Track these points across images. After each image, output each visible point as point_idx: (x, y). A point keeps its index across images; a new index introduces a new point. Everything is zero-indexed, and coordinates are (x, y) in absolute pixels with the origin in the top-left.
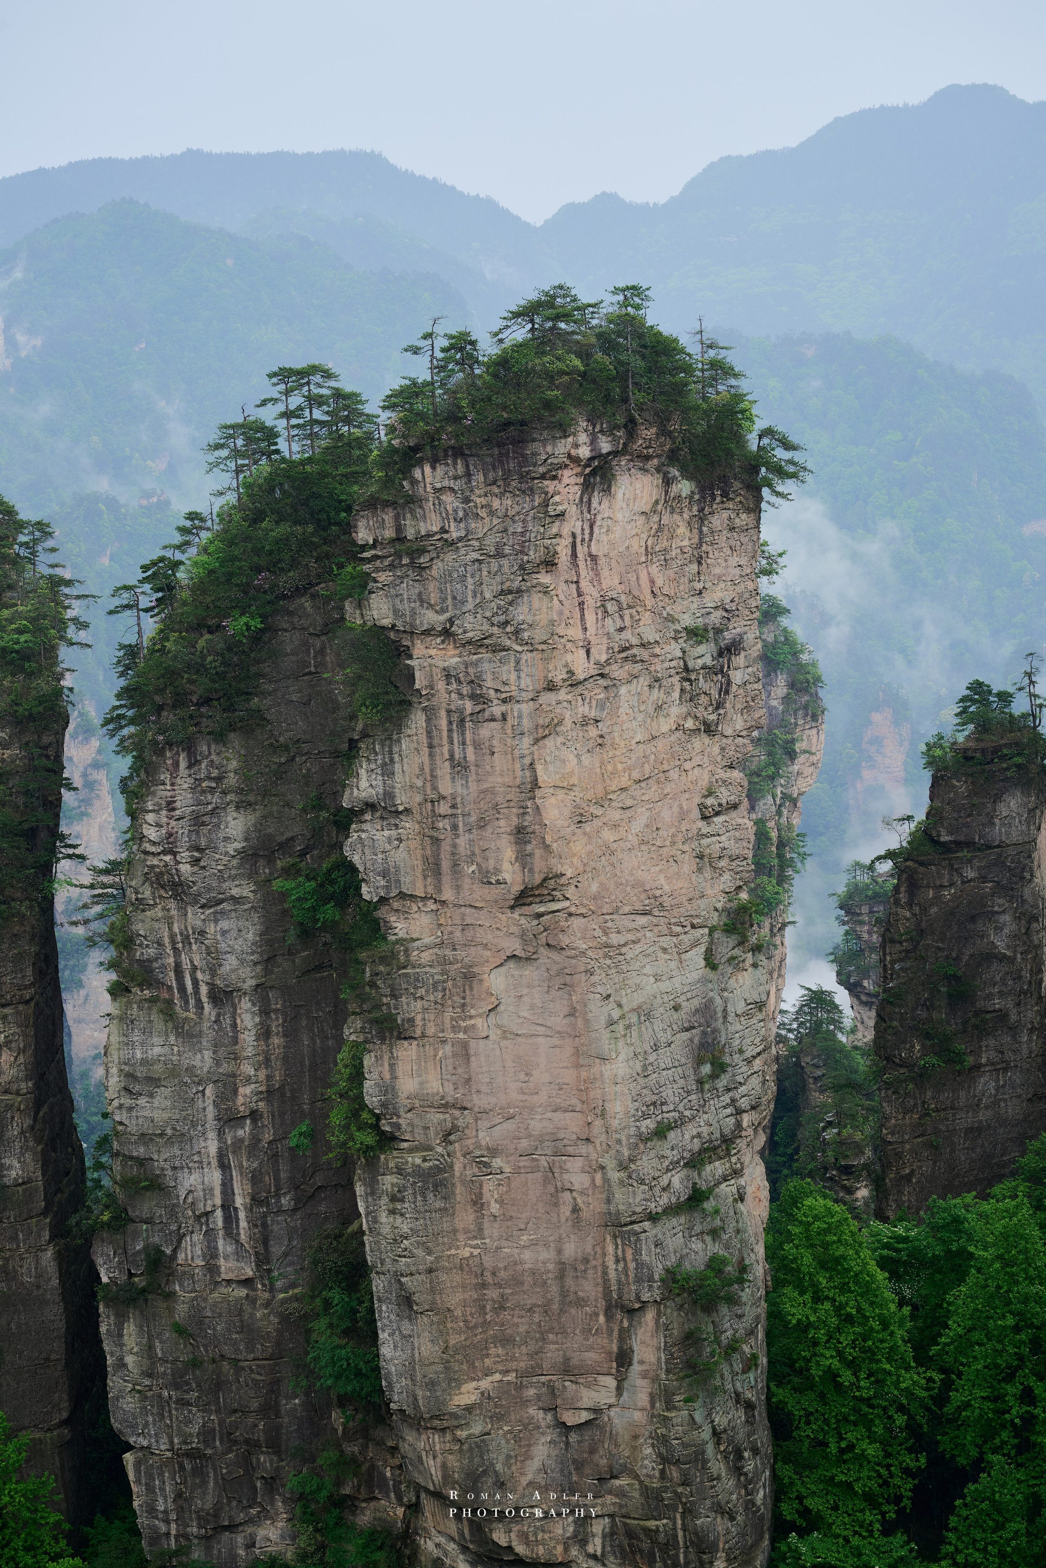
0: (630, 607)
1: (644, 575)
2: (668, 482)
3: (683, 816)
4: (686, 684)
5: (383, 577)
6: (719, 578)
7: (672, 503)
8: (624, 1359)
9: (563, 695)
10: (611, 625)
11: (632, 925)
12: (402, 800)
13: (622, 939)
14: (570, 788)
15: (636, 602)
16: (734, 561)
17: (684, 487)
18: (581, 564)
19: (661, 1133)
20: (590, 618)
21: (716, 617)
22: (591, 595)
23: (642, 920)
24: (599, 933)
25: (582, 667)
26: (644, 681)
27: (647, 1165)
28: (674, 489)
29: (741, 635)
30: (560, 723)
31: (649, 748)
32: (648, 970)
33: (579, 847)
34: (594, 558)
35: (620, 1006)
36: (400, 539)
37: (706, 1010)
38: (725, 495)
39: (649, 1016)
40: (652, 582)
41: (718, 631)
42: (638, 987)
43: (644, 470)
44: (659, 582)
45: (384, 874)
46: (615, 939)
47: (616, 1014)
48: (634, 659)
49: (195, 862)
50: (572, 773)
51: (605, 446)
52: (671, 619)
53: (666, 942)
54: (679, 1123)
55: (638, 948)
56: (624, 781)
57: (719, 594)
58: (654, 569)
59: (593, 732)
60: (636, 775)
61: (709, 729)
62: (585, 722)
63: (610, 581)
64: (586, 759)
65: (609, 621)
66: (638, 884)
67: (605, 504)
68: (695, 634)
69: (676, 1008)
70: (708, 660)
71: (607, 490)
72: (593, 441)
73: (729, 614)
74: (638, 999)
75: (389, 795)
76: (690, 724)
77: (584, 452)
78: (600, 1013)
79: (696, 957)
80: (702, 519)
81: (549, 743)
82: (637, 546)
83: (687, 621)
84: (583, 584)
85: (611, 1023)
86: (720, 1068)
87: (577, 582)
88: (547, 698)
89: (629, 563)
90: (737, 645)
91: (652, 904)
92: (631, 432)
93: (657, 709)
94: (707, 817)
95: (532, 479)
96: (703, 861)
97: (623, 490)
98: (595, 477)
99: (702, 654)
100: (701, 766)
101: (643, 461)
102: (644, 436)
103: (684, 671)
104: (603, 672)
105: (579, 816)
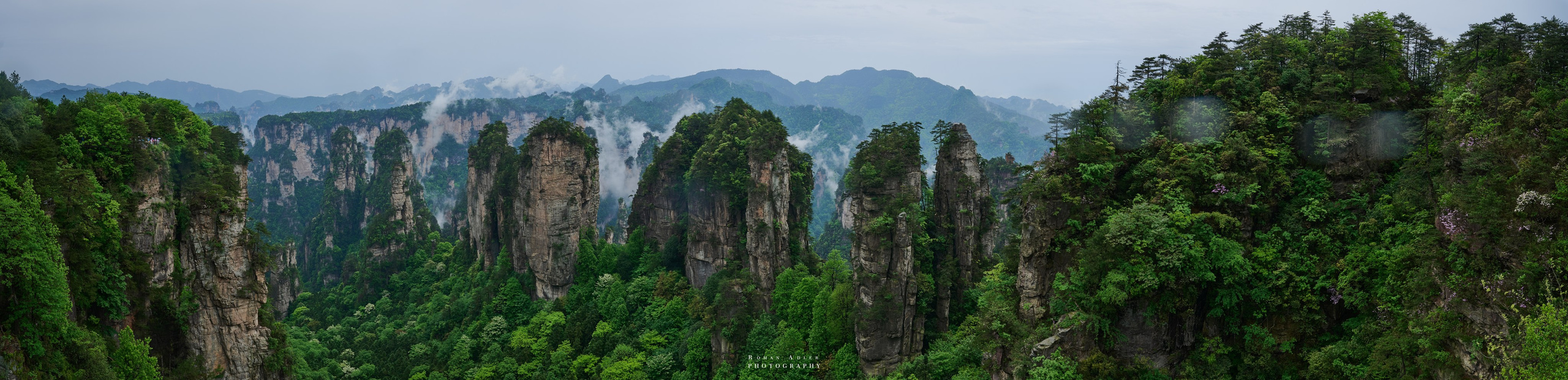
1: (560, 153)
2: (563, 142)
3: (565, 184)
4: (566, 168)
6: (574, 154)
7: (566, 145)
8: (549, 254)
9: (545, 167)
11: (555, 197)
12: (530, 177)
13: (553, 199)
14: (546, 178)
15: (558, 156)
16: (576, 152)
18: (549, 151)
19: (555, 225)
20: (550, 158)
22: (550, 154)
23: (557, 197)
24: (550, 197)
25: (548, 163)
26: (558, 166)
27: (552, 229)
28: (565, 143)
31: (560, 175)
32: (557, 203)
33: (547, 186)
34: (552, 150)
35: (551, 207)
37: (566, 210)
39: (555, 209)
40: (562, 154)
41: (572, 161)
43: (561, 140)
45: (530, 186)
48: (556, 163)
50: (546, 176)
51: (550, 137)
52: (564, 159)
53: (560, 200)
54: (559, 224)
55: (556, 201)
56: (556, 178)
57: (573, 156)
58: (563, 152)
59: (549, 172)
61: (571, 174)
62: (548, 170)
63: (555, 153)
64: (549, 175)
65: (553, 158)
66: (557, 192)
67: (554, 144)
68: (568, 161)
71: (555, 142)
72: (548, 136)
73: (575, 159)
74: (555, 207)
76: (567, 173)
77: (546, 137)
78: (548, 208)
79: (565, 204)
80: (571, 147)
82: (560, 149)
83: (567, 159)
86: (566, 219)
87: (548, 153)
88: (541, 167)
89: (559, 151)
90: (575, 163)
91: (559, 195)
92: (556, 135)
93: (561, 170)
94: (569, 185)
95: (541, 140)
96: (568, 191)
97: (557, 142)
98: (552, 140)
99: (569, 164)
100: (569, 179)
101: (559, 139)
102: (559, 136)
103: (566, 166)
104: (551, 165)
105: (548, 183)
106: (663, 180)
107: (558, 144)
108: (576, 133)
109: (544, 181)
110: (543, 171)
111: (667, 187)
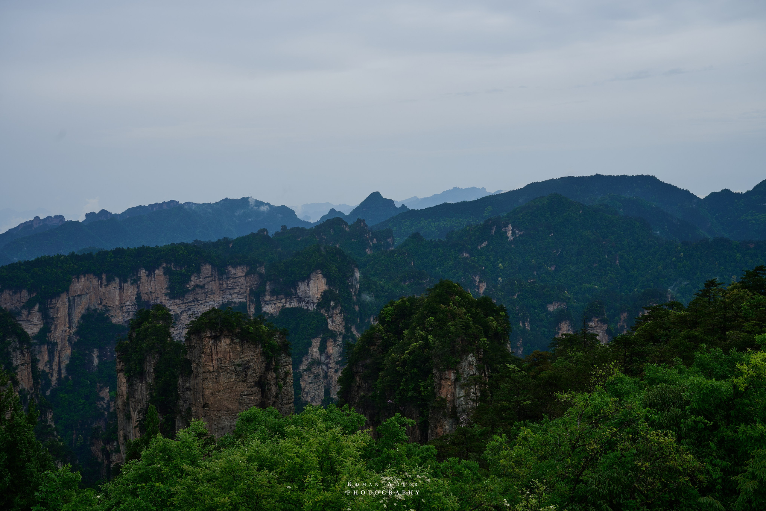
0: (223, 360)
1: (228, 355)
2: (232, 340)
3: (236, 395)
4: (236, 374)
5: (189, 351)
6: (246, 356)
7: (236, 343)
9: (208, 374)
10: (219, 363)
11: (222, 413)
12: (191, 388)
13: (221, 415)
14: (211, 389)
15: (225, 359)
16: (250, 353)
17: (237, 341)
18: (213, 353)
20: (214, 362)
21: (245, 362)
22: (215, 357)
23: (226, 412)
24: (216, 413)
25: (211, 369)
26: (225, 373)
28: (234, 341)
29: (250, 366)
30: (207, 378)
31: (229, 383)
32: (226, 421)
33: (212, 399)
34: (217, 352)
35: (217, 426)
36: (190, 346)
38: (247, 342)
39: (224, 429)
40: (230, 356)
41: (244, 365)
42: (223, 423)
43: (228, 338)
44: (232, 356)
45: (190, 399)
46: (219, 415)
47: (216, 428)
48: (223, 369)
49: (182, 393)
50: (211, 386)
51: (213, 334)
52: (234, 362)
53: (230, 416)
55: (224, 417)
56: (223, 389)
57: (246, 358)
58: (231, 354)
59: (214, 380)
60: (225, 388)
61: (244, 381)
62: (213, 378)
63: (220, 355)
64: (214, 385)
65: (219, 362)
66: (226, 406)
67: (219, 343)
68: (238, 365)
69: (231, 428)
70: (241, 370)
71: (220, 341)
72: (211, 333)
73: (248, 362)
74: (223, 425)
75: (190, 387)
76: (238, 380)
77: (209, 335)
80: (242, 346)
81: (205, 381)
82: (228, 350)
83: (237, 363)
84: (213, 356)
85: (215, 429)
87: (212, 356)
88: (204, 374)
89: (225, 353)
90: (249, 367)
91: (228, 410)
92: (221, 332)
93: (230, 377)
94: (242, 396)
95: (201, 339)
96: (240, 403)
97: (223, 341)
98: (216, 339)
99: (240, 369)
100: (242, 387)
101: (226, 336)
102: (225, 332)
103: (236, 371)
104: (217, 371)
105: (212, 394)
106: (359, 387)
107: (224, 343)
108: (248, 328)
109: (207, 392)
110: (205, 379)
111: (364, 396)
